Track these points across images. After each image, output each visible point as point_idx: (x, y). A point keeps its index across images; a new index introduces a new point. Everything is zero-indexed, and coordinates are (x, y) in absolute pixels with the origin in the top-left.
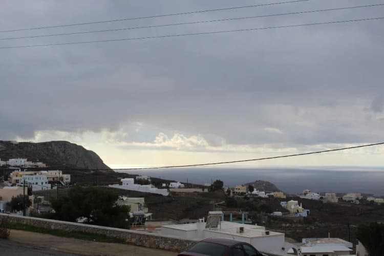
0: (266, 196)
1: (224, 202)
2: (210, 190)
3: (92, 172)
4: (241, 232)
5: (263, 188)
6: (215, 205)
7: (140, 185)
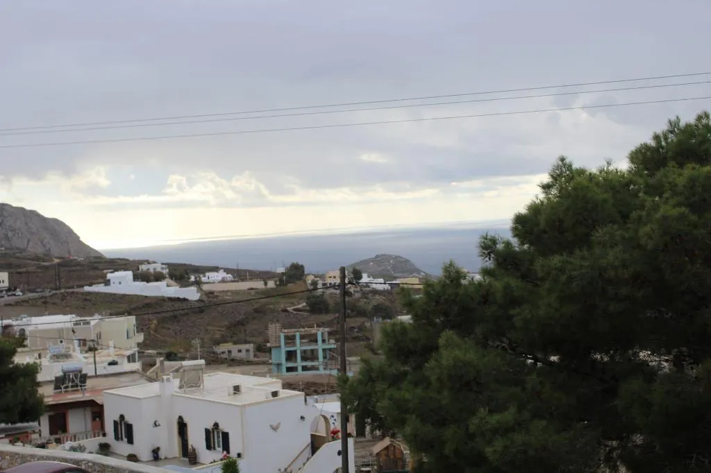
0: (387, 287)
1: (305, 304)
2: (278, 283)
3: (57, 261)
4: (235, 394)
5: (389, 267)
6: (287, 311)
7: (145, 283)
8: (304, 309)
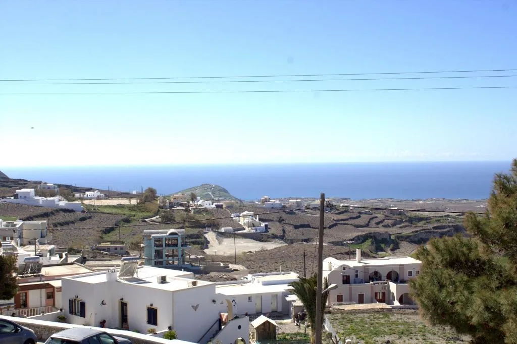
0: (213, 206)
1: (158, 216)
2: (139, 201)
4: (162, 283)
5: (210, 193)
6: (146, 222)
7: (43, 198)
8: (157, 220)
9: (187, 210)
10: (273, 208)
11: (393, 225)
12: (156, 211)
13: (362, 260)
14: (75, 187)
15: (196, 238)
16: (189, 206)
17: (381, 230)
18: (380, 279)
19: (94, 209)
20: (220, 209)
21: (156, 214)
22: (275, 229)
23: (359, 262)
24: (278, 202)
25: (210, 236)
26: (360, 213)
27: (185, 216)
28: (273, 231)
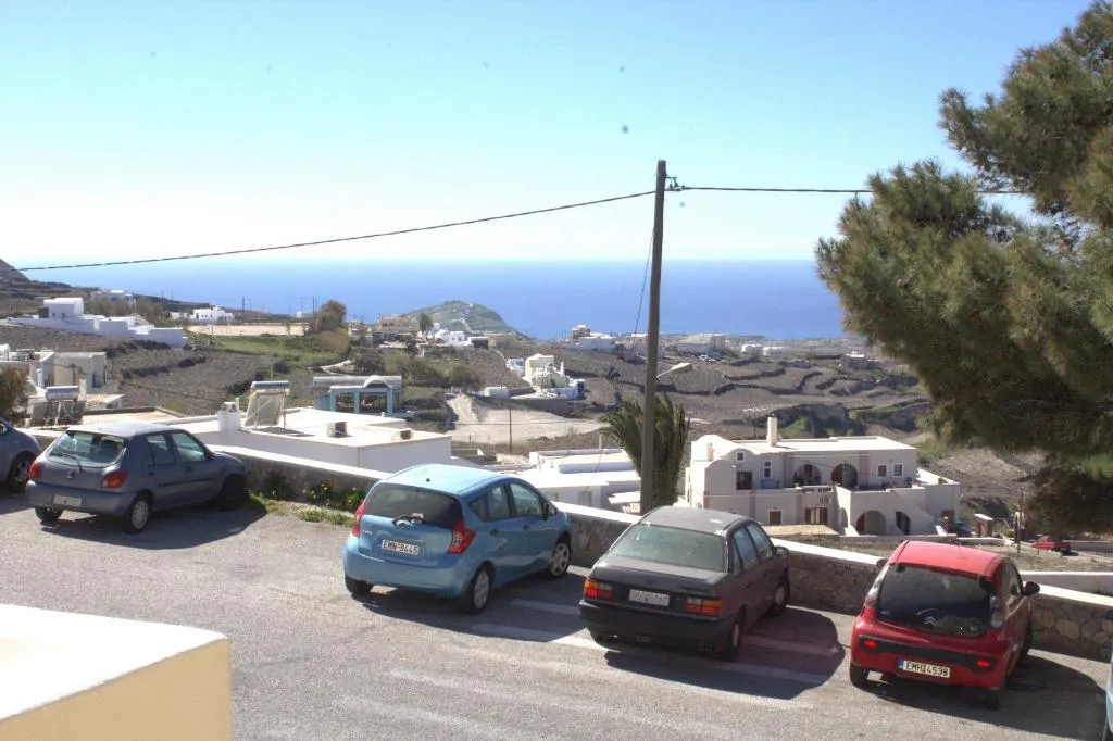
0: (468, 343)
1: (348, 361)
2: (307, 329)
4: (338, 435)
5: (463, 321)
6: (321, 371)
7: (102, 318)
8: (347, 369)
9: (411, 349)
10: (596, 350)
11: (855, 391)
12: (345, 351)
13: (779, 440)
14: (172, 301)
15: (428, 408)
16: (415, 343)
17: (828, 399)
18: (817, 480)
19: (211, 343)
20: (481, 350)
21: (344, 357)
22: (599, 393)
23: (774, 445)
24: (607, 337)
25: (460, 404)
26: (783, 364)
27: (406, 362)
28: (594, 396)
